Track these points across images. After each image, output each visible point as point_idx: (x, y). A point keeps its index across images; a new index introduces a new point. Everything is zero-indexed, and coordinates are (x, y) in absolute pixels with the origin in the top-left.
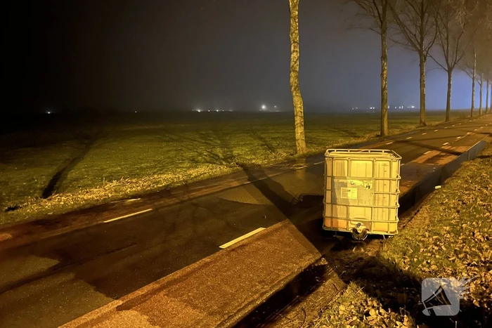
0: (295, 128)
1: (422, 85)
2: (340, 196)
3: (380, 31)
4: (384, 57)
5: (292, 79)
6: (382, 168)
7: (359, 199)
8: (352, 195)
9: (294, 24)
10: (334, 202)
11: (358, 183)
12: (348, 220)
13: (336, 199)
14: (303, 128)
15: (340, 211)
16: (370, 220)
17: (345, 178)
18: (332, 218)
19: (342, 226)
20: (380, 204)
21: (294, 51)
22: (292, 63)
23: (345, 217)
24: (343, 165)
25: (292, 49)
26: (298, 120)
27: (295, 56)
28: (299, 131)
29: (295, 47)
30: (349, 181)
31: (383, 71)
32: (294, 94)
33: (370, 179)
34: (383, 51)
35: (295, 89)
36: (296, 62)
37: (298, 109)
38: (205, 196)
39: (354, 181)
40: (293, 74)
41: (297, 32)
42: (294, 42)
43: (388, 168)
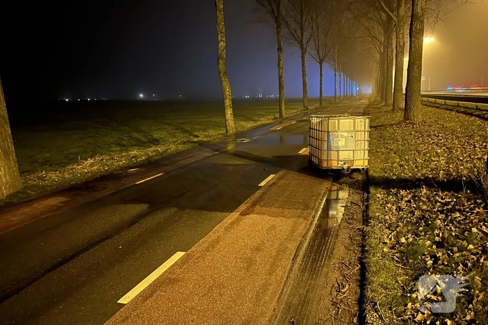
0: (225, 110)
1: (304, 75)
2: (333, 145)
3: (275, 26)
4: (280, 49)
5: (220, 66)
6: (359, 123)
7: (346, 146)
8: (342, 143)
9: (220, 16)
10: (329, 149)
11: (345, 134)
12: (338, 160)
13: (331, 146)
14: (231, 109)
15: (333, 155)
16: (352, 159)
17: (337, 132)
18: (327, 160)
19: (335, 165)
20: (359, 148)
21: (221, 41)
22: (220, 51)
23: (336, 158)
24: (335, 123)
25: (220, 38)
26: (228, 102)
27: (222, 44)
28: (229, 112)
29: (222, 37)
30: (339, 133)
31: (279, 61)
32: (223, 79)
33: (352, 131)
34: (279, 44)
35: (224, 75)
36: (223, 51)
37: (227, 93)
38: (194, 162)
39: (343, 133)
40: (221, 62)
41: (223, 23)
42: (221, 33)
43: (363, 124)
